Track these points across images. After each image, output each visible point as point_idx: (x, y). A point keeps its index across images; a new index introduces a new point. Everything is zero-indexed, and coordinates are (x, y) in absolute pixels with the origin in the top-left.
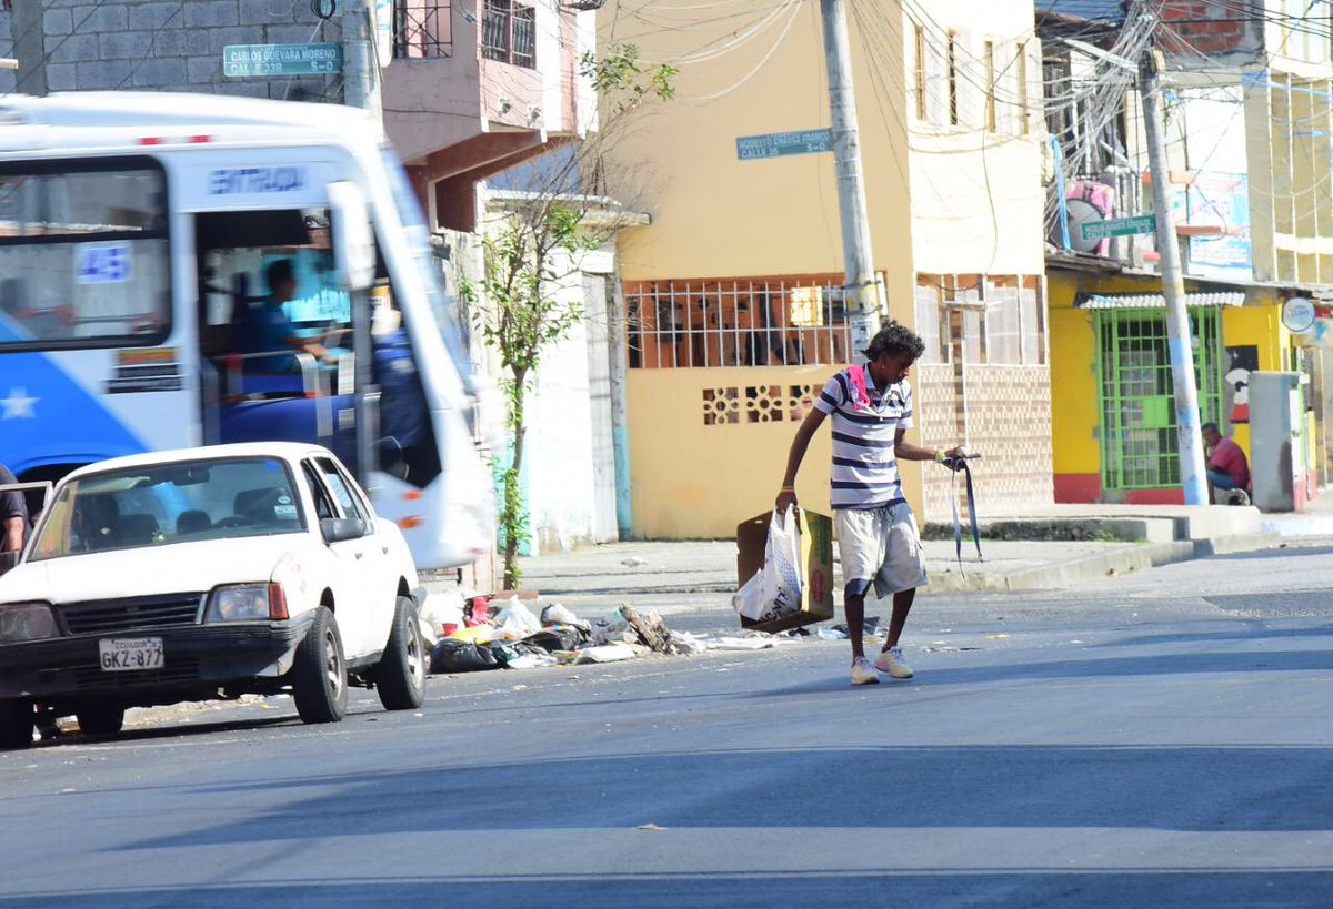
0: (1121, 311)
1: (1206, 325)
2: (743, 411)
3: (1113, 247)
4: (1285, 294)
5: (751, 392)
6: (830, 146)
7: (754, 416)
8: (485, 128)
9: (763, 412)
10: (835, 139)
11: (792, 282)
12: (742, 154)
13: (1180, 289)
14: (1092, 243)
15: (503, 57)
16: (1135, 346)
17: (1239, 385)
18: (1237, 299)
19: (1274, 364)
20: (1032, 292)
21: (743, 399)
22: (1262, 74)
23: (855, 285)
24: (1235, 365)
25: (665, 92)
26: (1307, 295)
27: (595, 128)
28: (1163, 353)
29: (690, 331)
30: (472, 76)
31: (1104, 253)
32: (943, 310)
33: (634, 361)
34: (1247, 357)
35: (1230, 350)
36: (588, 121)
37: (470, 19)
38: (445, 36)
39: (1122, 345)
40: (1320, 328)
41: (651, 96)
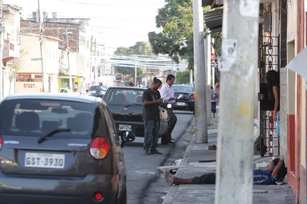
0: (64, 78)
1: (73, 80)
2: (28, 86)
3: (63, 71)
4: (81, 77)
5: (29, 85)
6: (41, 60)
7: (29, 87)
8: (10, 57)
9: (30, 87)
10: (41, 59)
11: (32, 73)
12: (31, 60)
13: (71, 76)
14: (61, 71)
15: (11, 49)
16: (65, 82)
17: (76, 86)
18: (76, 77)
19: (79, 84)
20: (57, 75)
21: (28, 85)
22: (79, 54)
23: (43, 74)
24: (75, 84)
25: (27, 54)
26: (83, 77)
27: (19, 57)
28: (68, 82)
29: (24, 78)
30: (8, 51)
31: (62, 72)
32: (49, 77)
33: (17, 81)
34: (77, 83)
35: (75, 82)
36: (18, 57)
37: (9, 46)
38: (6, 47)
39: (64, 82)
40: (84, 81)
41: (25, 54)
